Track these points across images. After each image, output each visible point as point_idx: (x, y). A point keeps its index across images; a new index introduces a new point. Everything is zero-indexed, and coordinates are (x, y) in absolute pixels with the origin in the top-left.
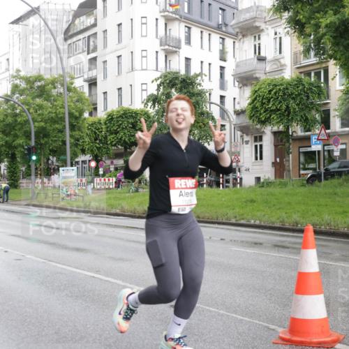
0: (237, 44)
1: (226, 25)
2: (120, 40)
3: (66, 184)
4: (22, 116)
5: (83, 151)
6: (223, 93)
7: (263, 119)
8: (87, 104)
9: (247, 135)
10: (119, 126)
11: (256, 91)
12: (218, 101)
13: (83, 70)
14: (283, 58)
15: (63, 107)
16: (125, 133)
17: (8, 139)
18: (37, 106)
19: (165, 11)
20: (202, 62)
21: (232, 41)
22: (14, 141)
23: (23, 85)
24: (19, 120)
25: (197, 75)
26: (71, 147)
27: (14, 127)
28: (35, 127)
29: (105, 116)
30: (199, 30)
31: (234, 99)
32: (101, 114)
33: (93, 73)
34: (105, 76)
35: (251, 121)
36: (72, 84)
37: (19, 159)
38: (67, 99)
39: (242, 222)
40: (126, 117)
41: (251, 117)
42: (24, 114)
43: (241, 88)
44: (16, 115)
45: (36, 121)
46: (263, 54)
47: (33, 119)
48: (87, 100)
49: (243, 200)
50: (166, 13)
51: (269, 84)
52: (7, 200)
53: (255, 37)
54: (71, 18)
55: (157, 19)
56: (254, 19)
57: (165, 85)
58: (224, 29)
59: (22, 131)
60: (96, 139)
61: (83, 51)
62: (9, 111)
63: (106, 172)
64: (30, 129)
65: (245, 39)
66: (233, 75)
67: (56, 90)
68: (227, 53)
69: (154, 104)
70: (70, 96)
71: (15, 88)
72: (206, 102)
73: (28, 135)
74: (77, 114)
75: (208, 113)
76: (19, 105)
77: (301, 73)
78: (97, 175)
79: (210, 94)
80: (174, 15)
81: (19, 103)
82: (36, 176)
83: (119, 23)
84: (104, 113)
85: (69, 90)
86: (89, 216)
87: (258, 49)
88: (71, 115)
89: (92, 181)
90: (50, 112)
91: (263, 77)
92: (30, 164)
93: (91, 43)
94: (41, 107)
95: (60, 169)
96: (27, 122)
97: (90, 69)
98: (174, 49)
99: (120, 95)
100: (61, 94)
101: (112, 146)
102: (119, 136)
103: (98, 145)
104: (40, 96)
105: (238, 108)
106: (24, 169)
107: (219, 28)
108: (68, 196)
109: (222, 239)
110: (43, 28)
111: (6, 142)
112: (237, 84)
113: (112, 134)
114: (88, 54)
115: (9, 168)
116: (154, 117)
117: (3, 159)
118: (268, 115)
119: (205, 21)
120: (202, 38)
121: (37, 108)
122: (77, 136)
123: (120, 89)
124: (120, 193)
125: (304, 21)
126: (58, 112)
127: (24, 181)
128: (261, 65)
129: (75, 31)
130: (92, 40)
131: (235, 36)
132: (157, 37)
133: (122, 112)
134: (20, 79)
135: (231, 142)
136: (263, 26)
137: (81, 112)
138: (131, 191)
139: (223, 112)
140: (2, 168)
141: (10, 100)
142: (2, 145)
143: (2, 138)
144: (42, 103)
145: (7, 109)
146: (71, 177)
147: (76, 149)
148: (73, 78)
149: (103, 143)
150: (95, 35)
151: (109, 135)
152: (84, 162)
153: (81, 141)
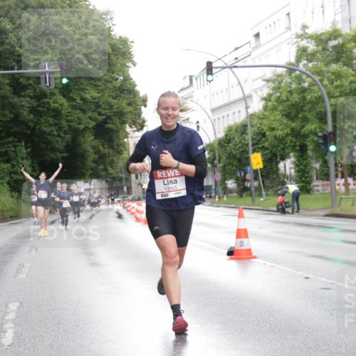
4: (312, 91)
17: (294, 125)
18: (333, 74)
22: (303, 127)
23: (312, 46)
24: (309, 97)
27: (302, 107)
28: (331, 105)
37: (310, 153)
42: (316, 88)
44: (304, 90)
45: (333, 97)
47: (328, 94)
59: (314, 113)
62: (294, 86)
64: (325, 107)
71: (302, 52)
73: (322, 118)
76: (308, 76)
81: (309, 73)
82: (337, 176)
90: (351, 82)
92: (326, 157)
94: (338, 75)
96: (320, 99)
104: (337, 60)
106: (317, 166)
111: (292, 129)
115: (297, 165)
117: (288, 154)
121: (333, 77)
127: (319, 183)
134: (307, 38)
140: (287, 166)
141: (295, 70)
142: (287, 135)
143: (286, 124)
144: (339, 69)
145: (291, 83)
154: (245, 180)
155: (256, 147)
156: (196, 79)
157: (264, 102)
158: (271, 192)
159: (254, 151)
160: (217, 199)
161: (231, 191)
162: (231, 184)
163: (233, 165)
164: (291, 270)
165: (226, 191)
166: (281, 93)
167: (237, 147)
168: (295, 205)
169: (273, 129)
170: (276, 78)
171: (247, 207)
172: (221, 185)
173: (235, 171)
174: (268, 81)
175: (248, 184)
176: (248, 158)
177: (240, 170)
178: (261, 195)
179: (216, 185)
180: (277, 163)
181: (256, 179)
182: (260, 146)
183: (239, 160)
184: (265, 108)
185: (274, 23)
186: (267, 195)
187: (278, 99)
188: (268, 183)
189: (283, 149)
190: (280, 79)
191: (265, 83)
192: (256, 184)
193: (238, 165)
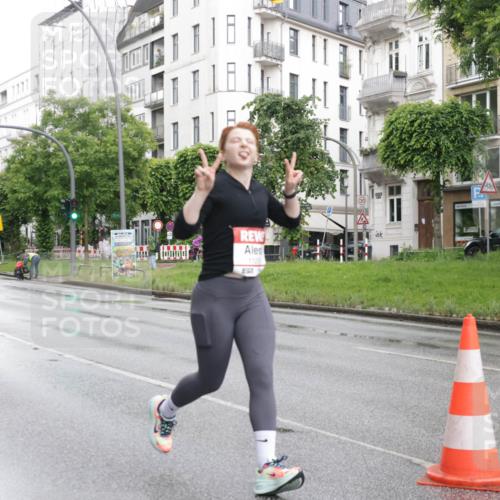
0: (364, 54)
1: (349, 27)
2: (196, 49)
3: (119, 254)
4: (57, 156)
5: (144, 207)
6: (344, 125)
7: (402, 162)
8: (149, 140)
9: (379, 185)
11: (392, 123)
12: (337, 137)
13: (144, 91)
14: (431, 74)
15: (115, 143)
17: (37, 189)
18: (79, 142)
19: (260, 6)
20: (314, 80)
21: (357, 49)
22: (46, 192)
23: (59, 113)
24: (53, 162)
25: (307, 99)
26: (126, 202)
28: (76, 171)
29: (176, 158)
30: (311, 34)
31: (361, 133)
32: (170, 154)
33: (159, 96)
34: (175, 100)
35: (385, 165)
36: (128, 111)
37: (52, 218)
38: (121, 133)
39: (372, 309)
41: (384, 160)
42: (61, 153)
43: (370, 117)
44: (48, 155)
45: (77, 164)
46: (402, 69)
47: (73, 161)
48: (149, 134)
49: (374, 278)
50: (263, 10)
51: (411, 113)
52: (36, 276)
53: (391, 44)
55: (249, 19)
56: (390, 18)
57: (261, 112)
58: (346, 32)
59: (58, 178)
60: (162, 191)
61: (144, 65)
62: (39, 149)
64: (69, 175)
65: (376, 47)
66: (359, 99)
67: (106, 120)
68: (350, 66)
70: (125, 129)
71: (48, 117)
72: (319, 137)
73: (65, 184)
74: (135, 154)
75: (322, 153)
76: (53, 141)
77: (457, 96)
78: (164, 242)
79: (325, 126)
80: (274, 13)
81: (53, 138)
82: (78, 243)
83: (195, 23)
84: (174, 152)
85: (124, 119)
86: (153, 299)
87: (394, 62)
88: (127, 155)
90: (96, 152)
91: (402, 102)
92: (68, 224)
93: (156, 53)
94: (84, 144)
95: (112, 232)
96: (64, 165)
97: (154, 90)
98: (274, 61)
99: (197, 128)
100: (112, 125)
103: (164, 199)
104: (82, 128)
105: (366, 146)
106: (59, 231)
107: (338, 30)
108: (123, 270)
109: (342, 334)
111: (35, 193)
112: (364, 111)
113: (184, 182)
114: (152, 67)
115: (38, 230)
117: (30, 218)
118: (410, 157)
119: (319, 20)
120: (314, 45)
121: (79, 145)
122: (135, 186)
123: (196, 119)
125: (462, 20)
126: (108, 151)
127: (60, 249)
128: (399, 84)
129: (133, 36)
130: (156, 48)
131: (361, 43)
132: (249, 44)
134: (54, 103)
135: (356, 195)
136: (402, 28)
137: (141, 152)
139: (345, 152)
140: (29, 230)
141: (40, 134)
142: (30, 198)
143: (29, 188)
144: (85, 138)
145: (36, 147)
146: (127, 244)
147: (133, 203)
148: (129, 102)
149: (173, 196)
150: (161, 41)
151: (181, 185)
152: (145, 222)
153: (141, 192)
157: (6, 164)
158: (10, 255)
164: (20, 340)
166: (25, 156)
168: (34, 270)
169: (15, 192)
170: (21, 139)
174: (14, 141)
180: (19, 226)
182: (1, 208)
184: (8, 169)
185: (23, 83)
186: (6, 258)
187: (22, 162)
189: (25, 212)
190: (24, 142)
191: (10, 143)
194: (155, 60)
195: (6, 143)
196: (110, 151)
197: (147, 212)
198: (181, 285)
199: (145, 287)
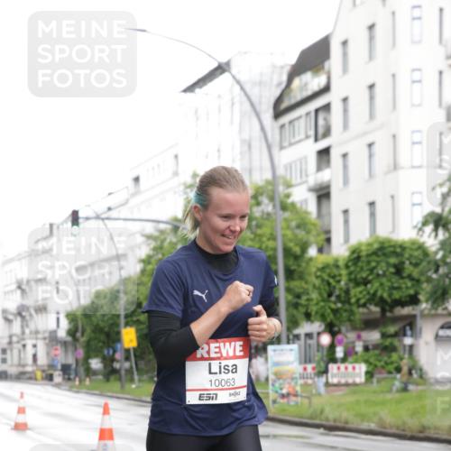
2: (372, 116)
3: (279, 376)
5: (308, 316)
8: (314, 233)
10: (372, 270)
13: (306, 170)
15: (273, 238)
16: (382, 284)
26: (287, 309)
29: (347, 253)
32: (340, 250)
33: (325, 176)
34: (346, 181)
36: (288, 196)
38: (280, 224)
40: (384, 255)
48: (314, 225)
54: (285, 78)
55: (441, 73)
60: (330, 295)
61: (307, 137)
63: (349, 353)
67: (260, 208)
69: (436, 229)
70: (286, 220)
74: (297, 250)
78: (334, 360)
83: (369, 83)
84: (345, 247)
85: (284, 207)
86: (322, 434)
88: (287, 252)
89: (326, 371)
93: (321, 122)
95: (270, 348)
97: (319, 169)
99: (373, 215)
100: (268, 214)
101: (359, 306)
102: (371, 288)
103: (333, 306)
108: (283, 396)
110: (237, 99)
113: (357, 284)
114: (316, 140)
116: (436, 253)
122: (298, 291)
123: (372, 204)
124: (375, 392)
126: (264, 246)
129: (293, 101)
130: (321, 116)
132: (440, 104)
133: (376, 246)
137: (304, 247)
138: (394, 389)
145: (176, 244)
146: (288, 363)
147: (295, 312)
148: (289, 185)
149: (343, 303)
150: (327, 107)
151: (354, 288)
152: (309, 336)
153: (304, 298)
154: (113, 360)
155: (129, 319)
156: (58, 227)
157: (141, 265)
158: (145, 377)
159: (127, 324)
160: (77, 383)
161: (95, 373)
162: (96, 364)
163: (100, 341)
165: (89, 372)
167: (106, 318)
171: (115, 395)
172: (83, 365)
173: (102, 347)
174: (149, 237)
175: (117, 365)
176: (119, 333)
177: (109, 347)
178: (132, 380)
179: (77, 364)
181: (127, 359)
182: (135, 319)
183: (108, 335)
184: (143, 272)
185: (159, 166)
186: (140, 381)
188: (142, 364)
190: (162, 237)
191: (143, 239)
192: (127, 365)
193: (106, 341)
194: (321, 131)
195: (140, 239)
196: (267, 247)
197: (312, 322)
198: (356, 415)
199: (311, 418)
